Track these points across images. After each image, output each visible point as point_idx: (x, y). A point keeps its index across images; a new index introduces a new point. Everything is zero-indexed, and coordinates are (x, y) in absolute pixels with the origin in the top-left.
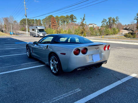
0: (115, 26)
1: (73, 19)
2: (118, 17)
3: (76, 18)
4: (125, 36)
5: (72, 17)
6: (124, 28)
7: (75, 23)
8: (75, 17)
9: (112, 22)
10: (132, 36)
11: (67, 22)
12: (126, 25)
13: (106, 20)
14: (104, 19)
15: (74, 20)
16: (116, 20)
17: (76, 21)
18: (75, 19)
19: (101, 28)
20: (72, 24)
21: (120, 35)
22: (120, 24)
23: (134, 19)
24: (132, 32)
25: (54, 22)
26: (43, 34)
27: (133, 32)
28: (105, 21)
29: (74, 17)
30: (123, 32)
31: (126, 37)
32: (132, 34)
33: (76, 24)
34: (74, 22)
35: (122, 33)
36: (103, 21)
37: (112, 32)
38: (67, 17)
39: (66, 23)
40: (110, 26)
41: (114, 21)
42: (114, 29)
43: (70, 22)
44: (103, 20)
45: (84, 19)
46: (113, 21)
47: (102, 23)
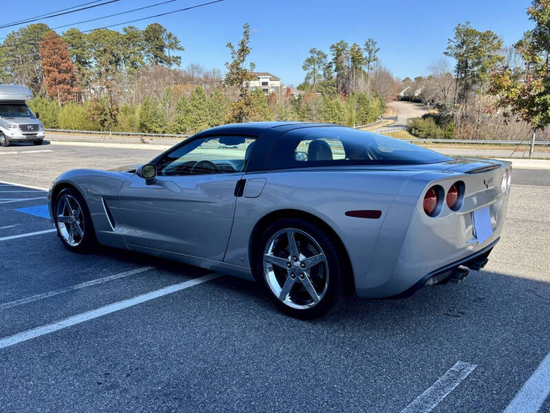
0: (362, 86)
1: (161, 48)
2: (374, 44)
3: (180, 45)
4: (410, 131)
5: (155, 39)
6: (402, 94)
7: (174, 67)
8: (170, 36)
9: (348, 63)
10: (439, 131)
11: (133, 63)
12: (407, 79)
13: (325, 57)
14: (312, 52)
15: (168, 52)
16: (365, 54)
17: (177, 60)
18: (171, 46)
19: (302, 93)
20: (160, 75)
21: (388, 126)
22: (384, 77)
23: (446, 53)
24: (436, 112)
25: (58, 65)
26: (23, 128)
27: (445, 114)
28: (319, 62)
29: (164, 36)
30: (398, 110)
31: (416, 135)
32: (438, 120)
33: (177, 74)
34: (168, 61)
35: (396, 119)
36: (310, 61)
37: (354, 115)
38: (131, 38)
39: (124, 68)
40: (340, 86)
41: (356, 60)
42: (362, 100)
43: (148, 63)
44: (309, 56)
45: (244, 51)
46: (354, 60)
47: (305, 68)
